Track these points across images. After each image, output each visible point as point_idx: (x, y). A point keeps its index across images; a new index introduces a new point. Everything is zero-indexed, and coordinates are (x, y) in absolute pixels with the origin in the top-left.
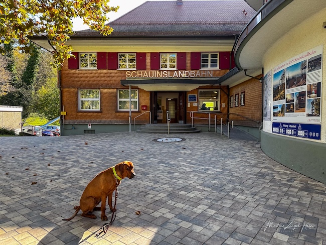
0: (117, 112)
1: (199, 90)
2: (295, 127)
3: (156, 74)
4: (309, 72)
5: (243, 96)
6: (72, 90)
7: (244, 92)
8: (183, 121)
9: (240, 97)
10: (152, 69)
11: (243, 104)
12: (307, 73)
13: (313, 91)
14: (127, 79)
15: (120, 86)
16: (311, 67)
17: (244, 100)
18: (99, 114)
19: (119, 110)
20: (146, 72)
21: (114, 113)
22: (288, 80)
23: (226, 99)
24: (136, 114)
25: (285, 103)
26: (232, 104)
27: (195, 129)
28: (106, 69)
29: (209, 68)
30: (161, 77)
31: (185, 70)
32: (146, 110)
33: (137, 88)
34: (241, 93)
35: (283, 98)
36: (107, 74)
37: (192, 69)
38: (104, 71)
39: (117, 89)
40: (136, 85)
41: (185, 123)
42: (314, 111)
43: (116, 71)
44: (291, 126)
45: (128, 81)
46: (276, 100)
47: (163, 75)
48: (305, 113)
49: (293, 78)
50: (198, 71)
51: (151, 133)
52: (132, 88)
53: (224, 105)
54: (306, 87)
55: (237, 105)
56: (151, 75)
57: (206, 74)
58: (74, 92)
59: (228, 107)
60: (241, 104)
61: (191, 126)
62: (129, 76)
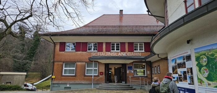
0: (85, 76)
1: (134, 63)
2: (184, 89)
3: (108, 54)
4: (186, 61)
5: (159, 68)
6: (60, 63)
7: (159, 66)
8: (124, 82)
9: (157, 68)
10: (106, 51)
11: (159, 73)
12: (186, 62)
13: (190, 72)
14: (92, 57)
15: (88, 61)
16: (187, 59)
17: (160, 70)
18: (74, 77)
19: (86, 74)
20: (103, 53)
21: (83, 77)
22: (178, 64)
23: (150, 69)
24: (96, 77)
25: (178, 76)
26: (153, 72)
27: (132, 87)
28: (80, 51)
29: (139, 51)
30: (111, 55)
31: (125, 52)
32: (102, 75)
33: (98, 62)
34: (158, 66)
35: (177, 73)
36: (81, 54)
37: (129, 51)
38: (79, 52)
39: (86, 62)
40: (97, 60)
41: (126, 83)
42: (191, 82)
43: (86, 52)
44: (182, 89)
45: (92, 58)
46: (174, 74)
47: (112, 54)
48: (188, 83)
49: (180, 63)
50: (132, 53)
51: (105, 89)
52: (95, 62)
53: (148, 72)
54: (186, 69)
55: (156, 73)
56: (106, 54)
57: (137, 54)
58: (61, 64)
59: (151, 74)
60: (158, 72)
61: (129, 85)
62: (93, 55)
